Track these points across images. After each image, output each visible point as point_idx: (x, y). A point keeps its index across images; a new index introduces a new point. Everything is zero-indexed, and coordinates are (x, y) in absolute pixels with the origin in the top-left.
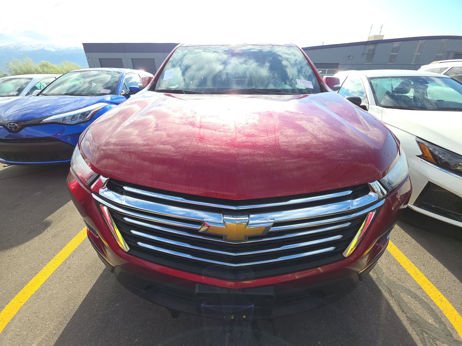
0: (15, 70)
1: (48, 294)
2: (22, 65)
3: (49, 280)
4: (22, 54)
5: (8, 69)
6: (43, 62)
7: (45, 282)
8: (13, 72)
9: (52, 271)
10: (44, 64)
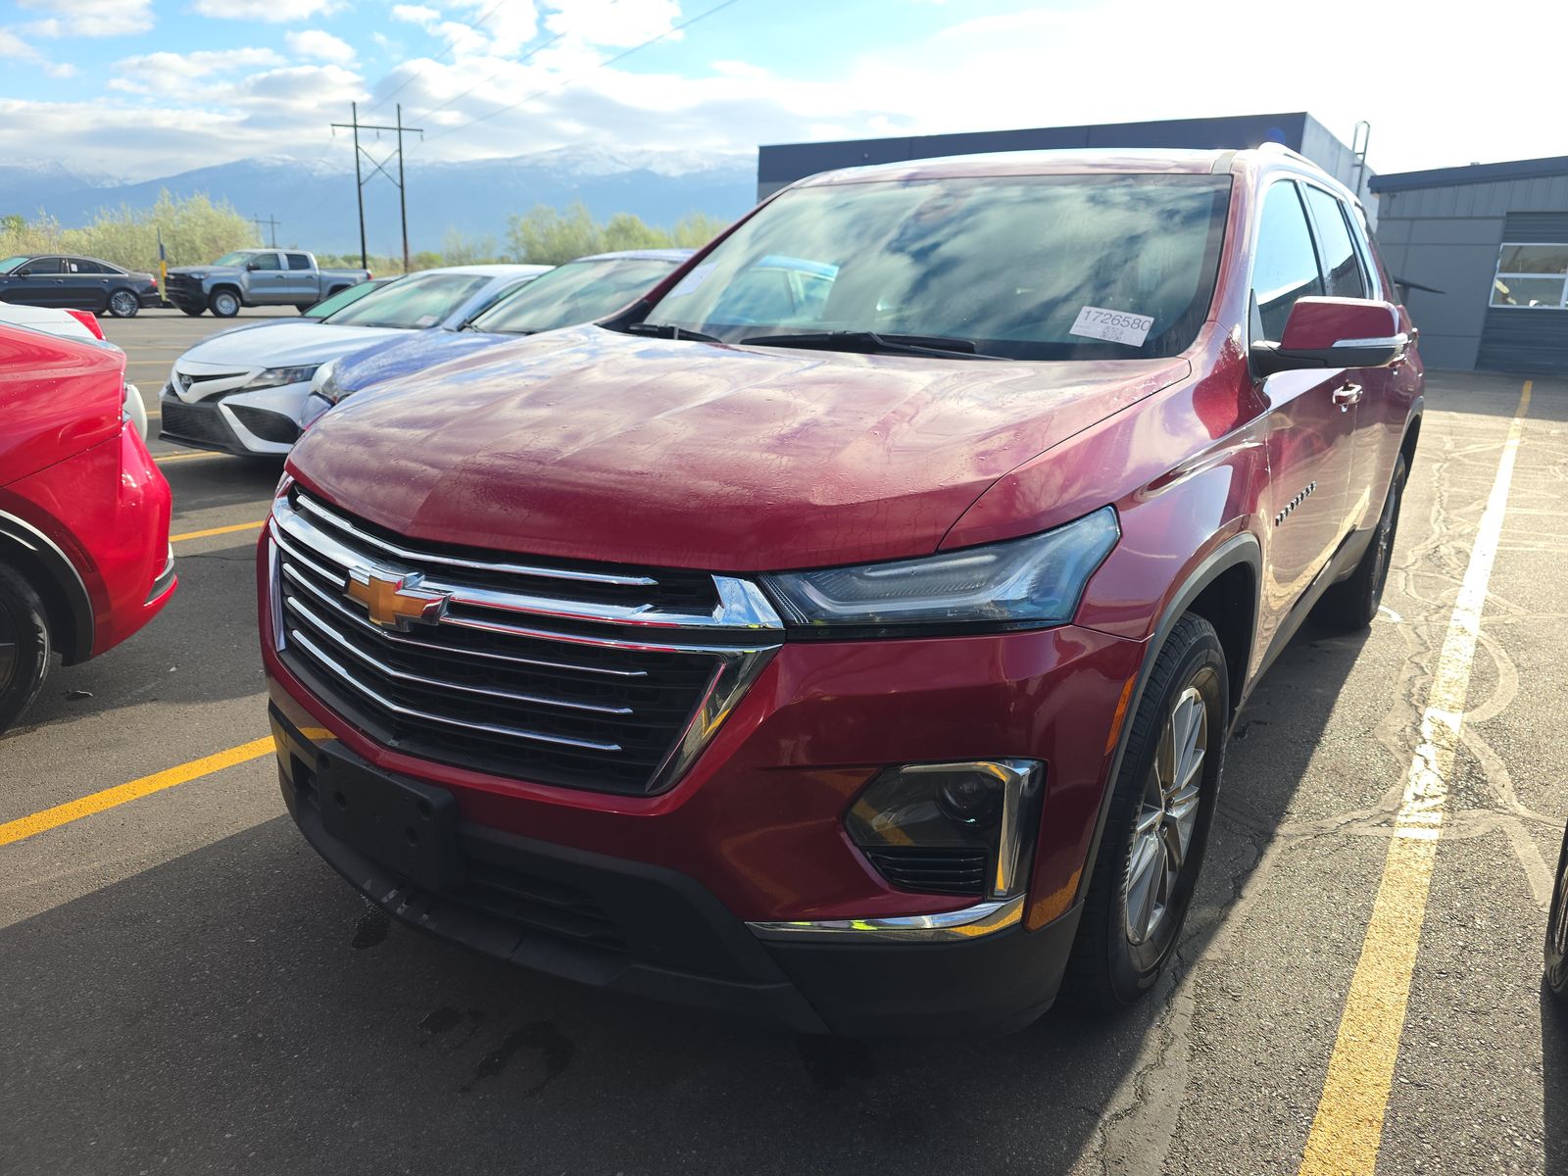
0: (530, 244)
1: (186, 800)
2: (555, 226)
3: (208, 778)
4: (575, 186)
5: (510, 241)
6: (622, 216)
7: (198, 778)
8: (523, 253)
9: (225, 765)
10: (623, 224)
